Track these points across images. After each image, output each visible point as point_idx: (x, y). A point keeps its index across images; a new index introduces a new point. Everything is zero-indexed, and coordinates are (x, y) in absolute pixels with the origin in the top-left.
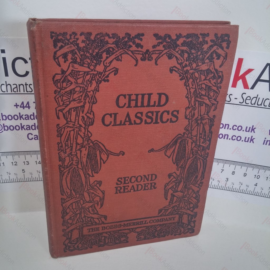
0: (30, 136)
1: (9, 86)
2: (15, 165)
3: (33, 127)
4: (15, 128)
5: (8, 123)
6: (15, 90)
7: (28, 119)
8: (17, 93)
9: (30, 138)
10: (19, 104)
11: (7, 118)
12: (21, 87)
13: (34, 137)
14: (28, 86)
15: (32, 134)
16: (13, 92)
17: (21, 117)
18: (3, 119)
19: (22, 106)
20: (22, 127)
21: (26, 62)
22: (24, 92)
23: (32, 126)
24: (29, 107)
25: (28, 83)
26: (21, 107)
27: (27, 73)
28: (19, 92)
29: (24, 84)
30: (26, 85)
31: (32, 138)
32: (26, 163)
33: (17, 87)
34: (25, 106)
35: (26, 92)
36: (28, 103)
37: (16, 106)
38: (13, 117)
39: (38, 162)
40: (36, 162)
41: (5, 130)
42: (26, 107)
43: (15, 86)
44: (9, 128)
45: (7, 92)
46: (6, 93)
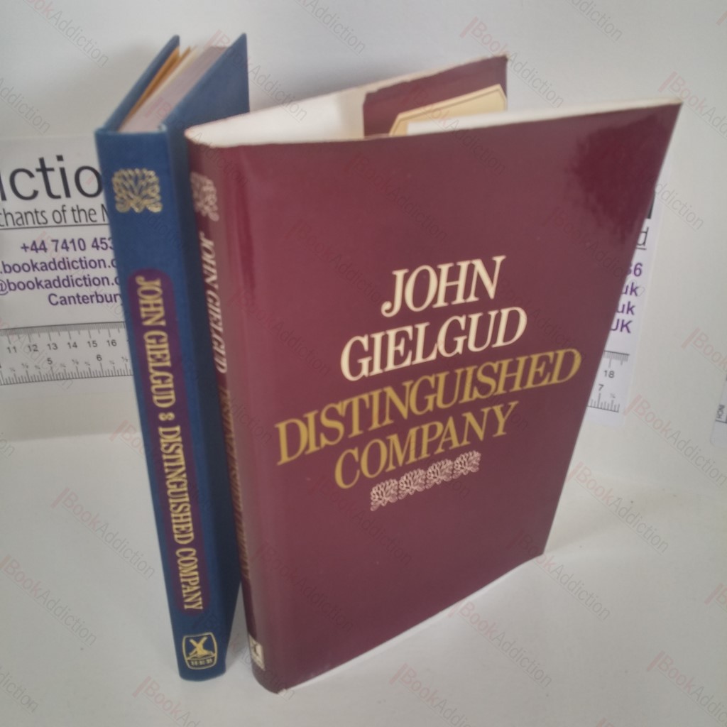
0: (53, 298)
1: (9, 217)
2: (35, 350)
3: (57, 284)
4: (26, 286)
5: (14, 277)
6: (20, 222)
7: (47, 269)
8: (23, 226)
9: (54, 302)
10: (29, 244)
11: (12, 268)
12: (29, 216)
13: (59, 300)
14: (39, 215)
15: (55, 295)
16: (17, 226)
17: (34, 266)
18: (6, 272)
19: (34, 247)
20: (39, 284)
21: (31, 175)
22: (34, 223)
23: (54, 280)
24: (45, 249)
25: (39, 210)
26: (32, 249)
27: (35, 194)
28: (26, 226)
29: (33, 211)
30: (36, 212)
31: (57, 303)
32: (52, 346)
33: (22, 217)
34: (38, 247)
35: (37, 225)
36: (43, 243)
37: (25, 248)
38: (21, 268)
39: (72, 344)
40: (69, 344)
41: (10, 289)
42: (41, 249)
43: (19, 216)
44: (17, 286)
45: (7, 225)
46: (6, 227)
